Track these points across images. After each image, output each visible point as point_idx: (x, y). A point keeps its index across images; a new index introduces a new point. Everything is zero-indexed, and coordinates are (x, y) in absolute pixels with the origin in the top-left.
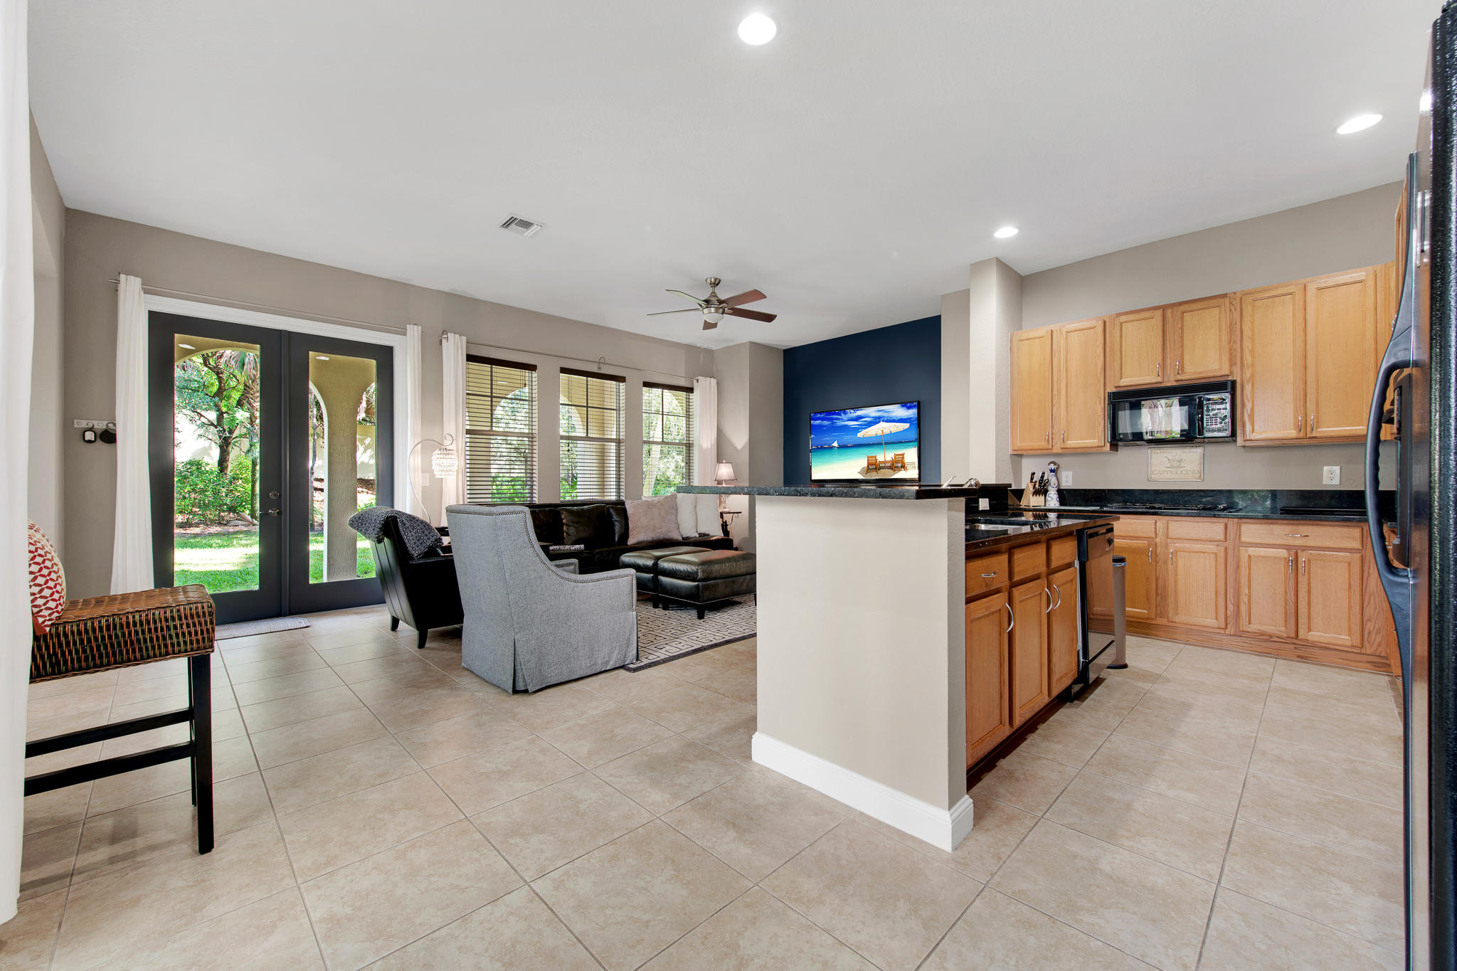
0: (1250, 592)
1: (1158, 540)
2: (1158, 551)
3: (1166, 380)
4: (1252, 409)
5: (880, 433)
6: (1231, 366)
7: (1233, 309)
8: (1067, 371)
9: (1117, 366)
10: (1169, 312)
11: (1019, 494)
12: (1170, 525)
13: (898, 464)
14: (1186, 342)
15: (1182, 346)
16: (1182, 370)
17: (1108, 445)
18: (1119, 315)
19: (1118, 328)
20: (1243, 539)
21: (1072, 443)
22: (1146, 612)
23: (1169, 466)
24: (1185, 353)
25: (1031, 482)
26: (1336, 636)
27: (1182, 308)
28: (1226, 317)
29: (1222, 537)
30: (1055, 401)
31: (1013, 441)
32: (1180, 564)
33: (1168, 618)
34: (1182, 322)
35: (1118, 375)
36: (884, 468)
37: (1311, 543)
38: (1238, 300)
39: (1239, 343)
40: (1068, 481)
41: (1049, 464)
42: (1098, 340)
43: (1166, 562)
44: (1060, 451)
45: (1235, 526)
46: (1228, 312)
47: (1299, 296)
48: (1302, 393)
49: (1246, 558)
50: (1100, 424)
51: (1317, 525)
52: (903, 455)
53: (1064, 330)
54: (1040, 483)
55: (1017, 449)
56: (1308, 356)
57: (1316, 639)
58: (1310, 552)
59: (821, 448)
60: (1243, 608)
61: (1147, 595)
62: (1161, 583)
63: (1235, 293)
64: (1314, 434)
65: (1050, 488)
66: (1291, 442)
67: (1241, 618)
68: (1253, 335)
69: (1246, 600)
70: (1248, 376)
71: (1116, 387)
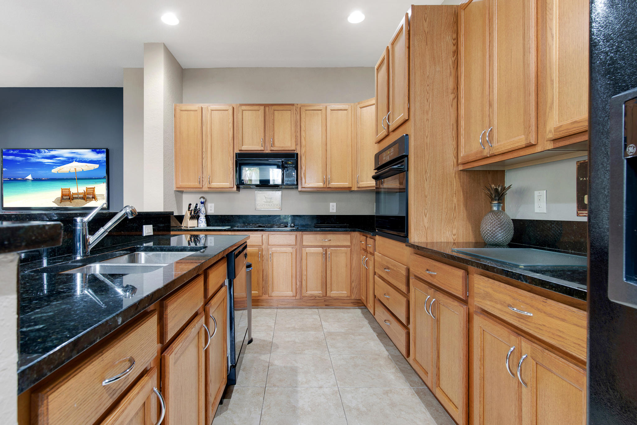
0: (307, 274)
1: (263, 247)
2: (263, 254)
3: (266, 149)
4: (305, 170)
5: (73, 170)
6: (296, 145)
7: (297, 113)
8: (211, 136)
9: (240, 138)
10: (267, 108)
11: (180, 218)
12: (270, 237)
13: (90, 196)
14: (276, 129)
15: (274, 130)
16: (274, 144)
17: (235, 187)
18: (241, 105)
19: (240, 115)
20: (304, 244)
21: (214, 184)
22: (257, 292)
23: (266, 201)
24: (275, 135)
25: (189, 210)
26: (341, 292)
27: (273, 107)
28: (294, 117)
29: (294, 243)
30: (204, 156)
31: (176, 181)
32: (275, 260)
33: (268, 294)
34: (274, 116)
35: (241, 143)
36: (77, 198)
37: (332, 243)
38: (299, 109)
39: (299, 133)
40: (212, 210)
41: (200, 199)
42: (230, 118)
43: (267, 260)
44: (207, 189)
45: (300, 236)
46: (295, 114)
47: (324, 111)
48: (325, 164)
49: (305, 253)
50: (231, 173)
51: (334, 234)
52: (94, 188)
53: (210, 108)
54: (195, 211)
55: (179, 187)
56: (327, 144)
57: (334, 295)
58: (332, 248)
59: (14, 180)
60: (304, 283)
61: (258, 282)
62: (265, 274)
63: (297, 104)
64: (330, 186)
65: (201, 215)
66: (320, 189)
67: (303, 289)
68: (305, 129)
69: (305, 278)
70: (304, 151)
71: (240, 150)
